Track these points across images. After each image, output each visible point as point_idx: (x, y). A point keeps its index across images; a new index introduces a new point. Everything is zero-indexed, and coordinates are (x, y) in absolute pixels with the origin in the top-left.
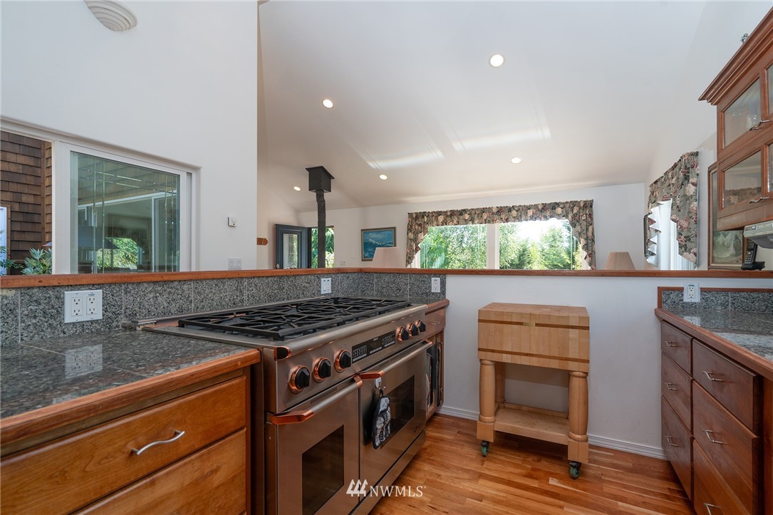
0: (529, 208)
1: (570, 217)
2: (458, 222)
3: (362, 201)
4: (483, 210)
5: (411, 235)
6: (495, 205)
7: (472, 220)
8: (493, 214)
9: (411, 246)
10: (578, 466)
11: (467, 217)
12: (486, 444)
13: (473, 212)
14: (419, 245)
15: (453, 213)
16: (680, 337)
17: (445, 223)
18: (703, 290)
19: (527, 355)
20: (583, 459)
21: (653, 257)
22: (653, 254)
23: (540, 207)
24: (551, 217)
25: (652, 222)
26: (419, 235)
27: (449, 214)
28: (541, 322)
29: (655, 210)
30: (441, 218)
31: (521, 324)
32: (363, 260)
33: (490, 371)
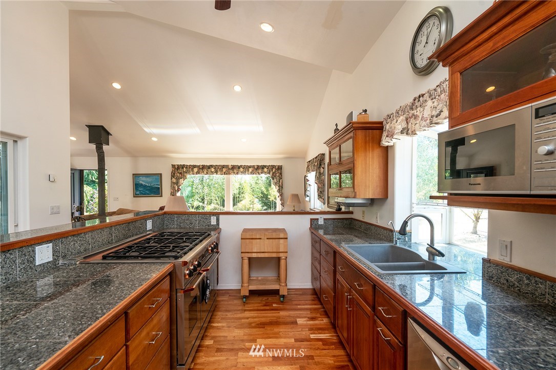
0: (250, 167)
1: (271, 174)
2: (207, 173)
3: (134, 154)
4: (223, 167)
5: (174, 180)
6: (230, 164)
7: (216, 172)
8: (229, 169)
9: (174, 187)
10: (283, 296)
11: (213, 170)
12: (245, 297)
13: (217, 167)
14: (180, 187)
15: (204, 167)
16: (317, 239)
17: (198, 173)
18: (324, 219)
19: (263, 252)
20: (286, 293)
21: (308, 198)
22: (308, 196)
23: (256, 167)
24: (261, 173)
25: (308, 181)
26: (180, 180)
27: (201, 167)
28: (269, 237)
29: (309, 175)
30: (196, 170)
31: (260, 239)
32: (134, 197)
33: (246, 262)
